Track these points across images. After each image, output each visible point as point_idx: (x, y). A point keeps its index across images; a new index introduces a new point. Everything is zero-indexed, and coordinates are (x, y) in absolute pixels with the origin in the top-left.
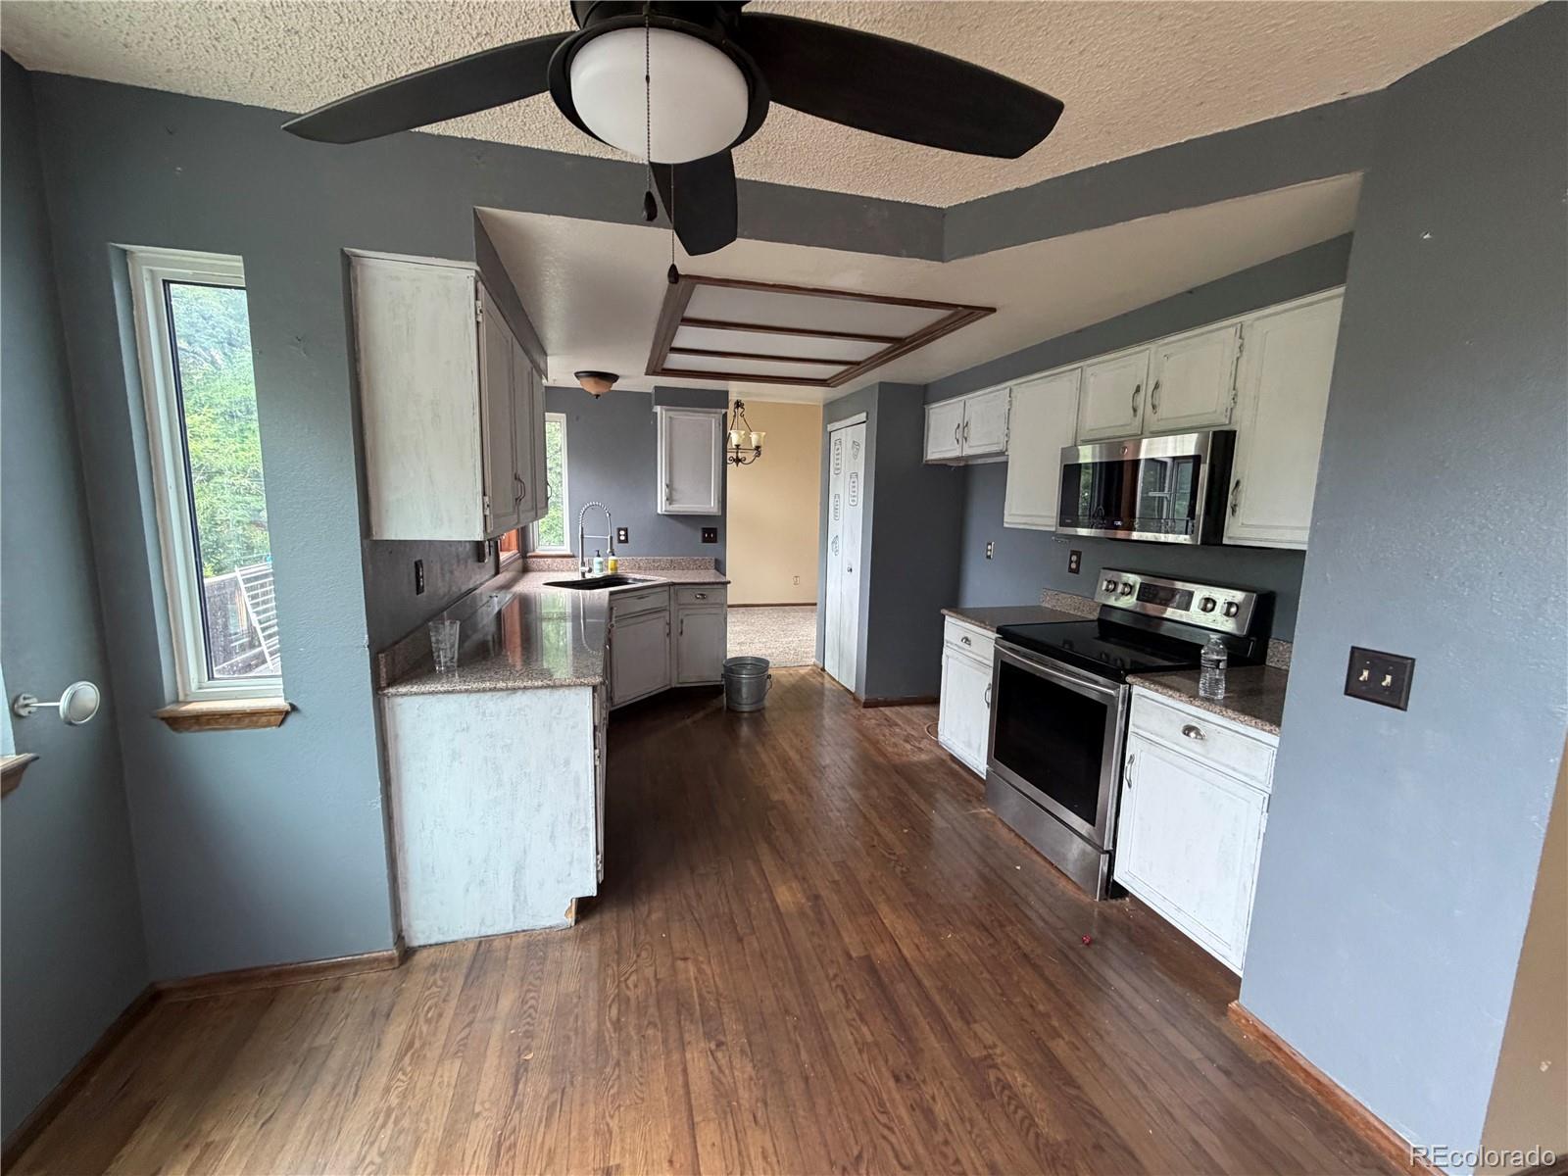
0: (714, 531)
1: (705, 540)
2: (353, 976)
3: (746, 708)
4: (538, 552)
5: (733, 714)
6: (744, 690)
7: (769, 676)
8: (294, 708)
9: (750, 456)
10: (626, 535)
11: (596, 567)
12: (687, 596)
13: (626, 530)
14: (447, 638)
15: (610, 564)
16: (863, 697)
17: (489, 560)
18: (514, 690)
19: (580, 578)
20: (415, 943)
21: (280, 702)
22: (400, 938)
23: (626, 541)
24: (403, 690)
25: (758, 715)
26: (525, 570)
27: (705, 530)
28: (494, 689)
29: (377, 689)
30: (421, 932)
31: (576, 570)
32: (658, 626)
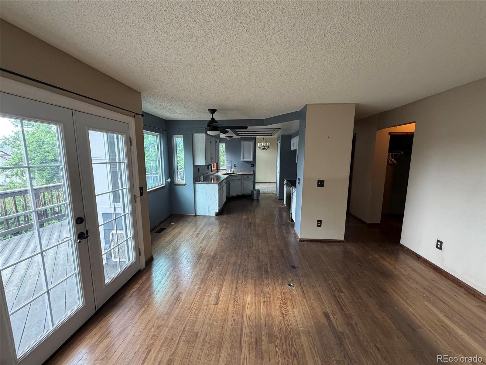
0: (253, 164)
1: (251, 166)
2: (190, 217)
3: (255, 199)
4: (220, 169)
5: (253, 200)
6: (255, 196)
7: (260, 193)
8: (186, 184)
9: (266, 148)
10: (236, 165)
11: (230, 171)
12: (245, 177)
13: (236, 164)
14: (202, 177)
15: (232, 171)
16: (279, 198)
17: (210, 169)
18: (208, 184)
19: (226, 173)
20: (197, 215)
21: (185, 183)
22: (195, 214)
23: (236, 166)
24: (196, 183)
25: (258, 200)
26: (218, 172)
27: (251, 164)
28: (206, 184)
29: (194, 182)
30: (198, 214)
31: (225, 172)
32: (239, 183)
